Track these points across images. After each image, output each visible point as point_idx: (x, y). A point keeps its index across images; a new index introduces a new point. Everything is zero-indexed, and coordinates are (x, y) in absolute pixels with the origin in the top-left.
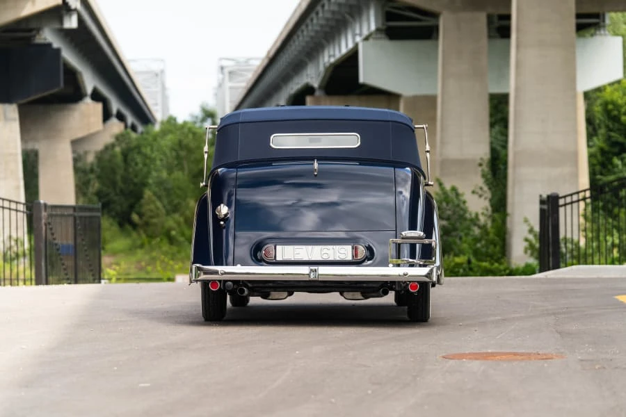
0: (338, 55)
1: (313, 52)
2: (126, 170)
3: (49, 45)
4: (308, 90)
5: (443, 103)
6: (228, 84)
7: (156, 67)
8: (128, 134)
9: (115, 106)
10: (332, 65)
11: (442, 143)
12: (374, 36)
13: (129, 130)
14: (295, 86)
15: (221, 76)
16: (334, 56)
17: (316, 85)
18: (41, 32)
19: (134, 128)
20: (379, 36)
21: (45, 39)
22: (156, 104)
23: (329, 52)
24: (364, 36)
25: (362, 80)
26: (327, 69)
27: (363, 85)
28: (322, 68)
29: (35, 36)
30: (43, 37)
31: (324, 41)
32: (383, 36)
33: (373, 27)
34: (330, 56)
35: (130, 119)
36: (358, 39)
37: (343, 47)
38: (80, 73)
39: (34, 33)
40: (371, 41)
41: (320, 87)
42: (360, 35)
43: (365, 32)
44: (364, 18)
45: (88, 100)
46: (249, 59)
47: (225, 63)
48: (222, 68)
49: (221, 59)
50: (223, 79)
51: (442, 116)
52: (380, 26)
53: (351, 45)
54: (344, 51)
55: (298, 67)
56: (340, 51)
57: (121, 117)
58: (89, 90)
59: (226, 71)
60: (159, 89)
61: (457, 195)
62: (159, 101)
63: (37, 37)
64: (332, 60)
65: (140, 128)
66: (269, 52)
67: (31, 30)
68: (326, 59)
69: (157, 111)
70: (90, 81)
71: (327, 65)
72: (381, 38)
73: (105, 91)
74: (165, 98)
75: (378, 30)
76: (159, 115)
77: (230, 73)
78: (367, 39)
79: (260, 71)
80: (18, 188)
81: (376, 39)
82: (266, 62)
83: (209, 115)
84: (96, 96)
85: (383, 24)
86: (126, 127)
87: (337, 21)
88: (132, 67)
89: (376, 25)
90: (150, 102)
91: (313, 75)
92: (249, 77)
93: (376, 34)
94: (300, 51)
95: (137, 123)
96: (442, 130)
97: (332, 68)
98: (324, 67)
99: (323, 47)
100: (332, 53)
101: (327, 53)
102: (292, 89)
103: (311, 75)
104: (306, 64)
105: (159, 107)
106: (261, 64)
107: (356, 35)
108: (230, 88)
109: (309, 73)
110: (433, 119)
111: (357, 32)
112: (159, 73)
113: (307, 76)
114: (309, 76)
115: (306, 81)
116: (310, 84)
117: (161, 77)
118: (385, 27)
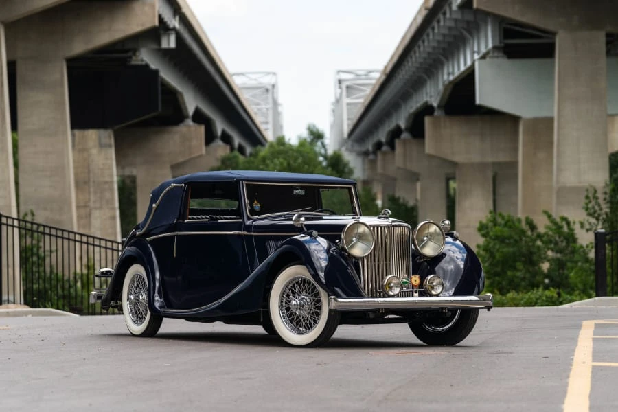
0: (457, 73)
1: (432, 68)
3: (147, 66)
4: (427, 110)
6: (346, 100)
7: (267, 81)
8: (235, 157)
9: (220, 126)
10: (450, 83)
11: (559, 169)
12: (491, 54)
13: (236, 153)
14: (414, 105)
15: (339, 91)
16: (453, 73)
17: (435, 105)
18: (137, 54)
19: (241, 150)
20: (496, 54)
21: (142, 60)
22: (267, 123)
23: (448, 70)
24: (481, 54)
25: (478, 102)
26: (446, 87)
27: (480, 107)
28: (441, 87)
29: (130, 58)
30: (139, 58)
31: (443, 59)
32: (501, 54)
33: (490, 45)
34: (449, 74)
35: (237, 140)
36: (476, 57)
37: (462, 66)
38: (181, 94)
39: (130, 54)
40: (488, 59)
41: (439, 107)
42: (478, 53)
43: (483, 50)
44: (482, 34)
45: (190, 122)
46: (370, 72)
47: (343, 76)
48: (340, 82)
49: (339, 72)
50: (341, 94)
51: (558, 140)
52: (497, 44)
53: (469, 63)
54: (463, 68)
55: (417, 84)
56: (459, 68)
57: (226, 138)
58: (191, 111)
59: (344, 85)
60: (270, 106)
61: (568, 224)
62: (270, 119)
63: (134, 58)
64: (451, 78)
65: (249, 150)
66: (386, 67)
67: (127, 51)
68: (445, 77)
69: (266, 129)
70: (191, 102)
71: (447, 83)
72: (497, 57)
73: (208, 111)
74: (277, 114)
75: (495, 48)
76: (270, 136)
77: (348, 87)
78: (483, 57)
79: (377, 88)
80: (114, 218)
81: (493, 57)
83: (317, 136)
84: (199, 117)
85: (500, 42)
86: (232, 149)
87: (455, 37)
88: (237, 82)
89: (493, 43)
90: (258, 120)
91: (432, 94)
92: (368, 92)
93: (493, 52)
94: (418, 68)
95: (244, 144)
96: (558, 155)
97: (451, 86)
98: (444, 85)
99: (442, 64)
100: (451, 71)
101: (445, 71)
102: (411, 108)
103: (430, 93)
104: (425, 81)
105: (270, 126)
106: (378, 80)
107: (474, 52)
108: (349, 104)
109: (428, 91)
110: (552, 143)
111: (476, 49)
112: (270, 88)
113: (427, 94)
114: (429, 95)
115: (425, 99)
116: (429, 103)
117: (273, 93)
118: (502, 45)
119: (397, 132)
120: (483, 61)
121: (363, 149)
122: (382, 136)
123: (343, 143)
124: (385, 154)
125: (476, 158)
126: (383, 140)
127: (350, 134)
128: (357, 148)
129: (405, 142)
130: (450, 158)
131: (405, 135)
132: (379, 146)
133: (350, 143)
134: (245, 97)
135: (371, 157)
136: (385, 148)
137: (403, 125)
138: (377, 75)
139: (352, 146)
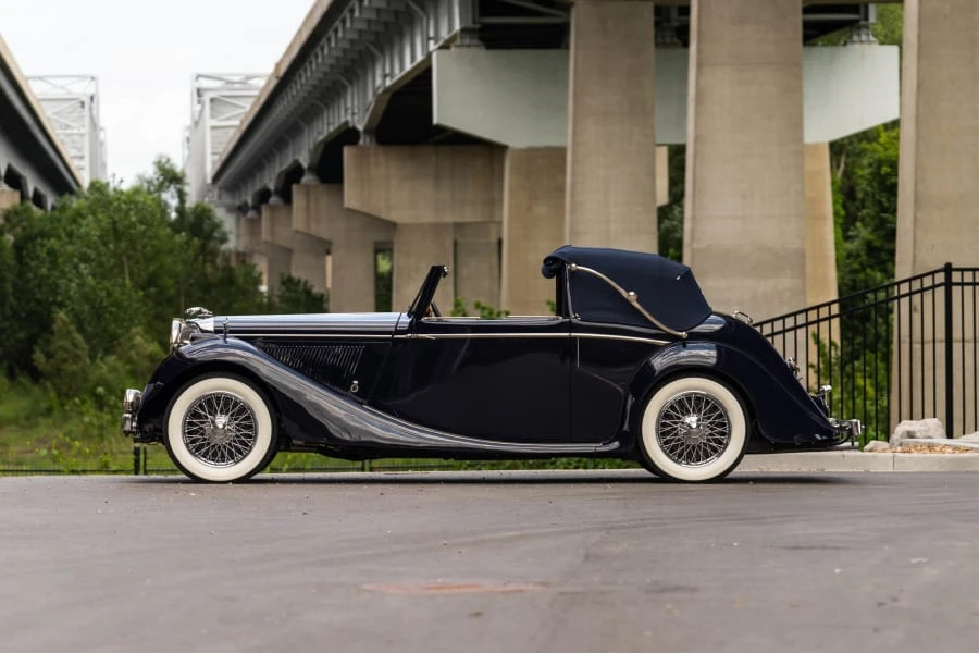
0: (398, 75)
1: (355, 66)
2: (21, 275)
4: (348, 135)
5: (575, 162)
6: (209, 122)
7: (81, 89)
8: (27, 210)
9: (4, 159)
10: (387, 90)
12: (458, 42)
13: (30, 204)
14: (324, 128)
15: (198, 107)
16: (392, 75)
17: (360, 127)
19: (38, 199)
20: (467, 41)
22: (82, 158)
23: (384, 69)
24: (441, 43)
25: (436, 120)
26: (379, 99)
27: (441, 129)
28: (371, 98)
31: (375, 50)
32: (476, 42)
33: (457, 27)
34: (385, 76)
35: (32, 183)
36: (432, 46)
37: (406, 62)
40: (453, 49)
41: (367, 131)
42: (436, 39)
43: (445, 35)
44: (443, 10)
46: (249, 78)
47: (204, 83)
48: (199, 92)
49: (198, 76)
50: (202, 111)
51: (573, 184)
52: (470, 24)
53: (420, 57)
54: (408, 66)
55: (329, 93)
56: (402, 67)
57: (14, 180)
59: (207, 97)
60: (86, 130)
62: (87, 154)
64: (389, 82)
65: (50, 200)
66: (278, 66)
68: (379, 81)
69: (82, 168)
71: (380, 91)
72: (469, 46)
74: (97, 145)
75: (464, 30)
76: (85, 179)
77: (212, 100)
78: (445, 46)
79: (263, 100)
81: (461, 46)
82: (275, 82)
83: (171, 177)
85: (474, 22)
86: (23, 197)
87: (396, 13)
88: (35, 90)
89: (461, 22)
90: (68, 152)
91: (356, 110)
92: (246, 109)
93: (462, 38)
94: (332, 67)
95: (43, 190)
96: (573, 210)
97: (388, 96)
98: (375, 93)
99: (373, 60)
100: (388, 71)
101: (379, 72)
102: (319, 133)
103: (353, 109)
104: (344, 88)
105: (86, 163)
106: (264, 88)
107: (429, 39)
108: (213, 128)
109: (349, 105)
110: (562, 189)
111: (432, 34)
112: (87, 100)
113: (346, 110)
114: (350, 111)
115: (343, 120)
116: (351, 125)
117: (91, 109)
118: (477, 26)
119: (295, 173)
120: (445, 52)
121: (237, 203)
122: (270, 180)
123: (205, 191)
124: (273, 208)
125: (426, 216)
126: (272, 187)
127: (216, 178)
128: (227, 199)
129: (307, 188)
130: (384, 215)
131: (307, 179)
132: (263, 196)
133: (216, 192)
134: (46, 113)
135: (251, 214)
136: (273, 200)
137: (305, 162)
138: (261, 83)
139: (220, 197)
